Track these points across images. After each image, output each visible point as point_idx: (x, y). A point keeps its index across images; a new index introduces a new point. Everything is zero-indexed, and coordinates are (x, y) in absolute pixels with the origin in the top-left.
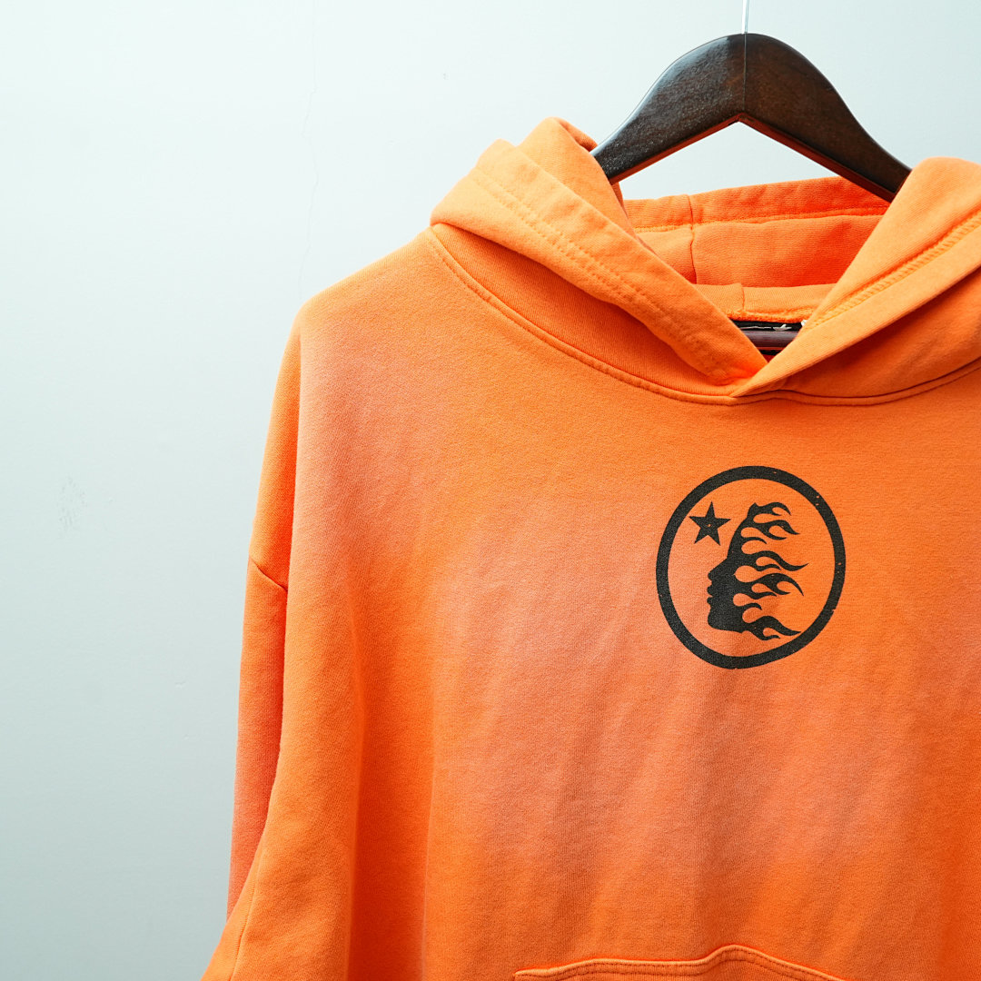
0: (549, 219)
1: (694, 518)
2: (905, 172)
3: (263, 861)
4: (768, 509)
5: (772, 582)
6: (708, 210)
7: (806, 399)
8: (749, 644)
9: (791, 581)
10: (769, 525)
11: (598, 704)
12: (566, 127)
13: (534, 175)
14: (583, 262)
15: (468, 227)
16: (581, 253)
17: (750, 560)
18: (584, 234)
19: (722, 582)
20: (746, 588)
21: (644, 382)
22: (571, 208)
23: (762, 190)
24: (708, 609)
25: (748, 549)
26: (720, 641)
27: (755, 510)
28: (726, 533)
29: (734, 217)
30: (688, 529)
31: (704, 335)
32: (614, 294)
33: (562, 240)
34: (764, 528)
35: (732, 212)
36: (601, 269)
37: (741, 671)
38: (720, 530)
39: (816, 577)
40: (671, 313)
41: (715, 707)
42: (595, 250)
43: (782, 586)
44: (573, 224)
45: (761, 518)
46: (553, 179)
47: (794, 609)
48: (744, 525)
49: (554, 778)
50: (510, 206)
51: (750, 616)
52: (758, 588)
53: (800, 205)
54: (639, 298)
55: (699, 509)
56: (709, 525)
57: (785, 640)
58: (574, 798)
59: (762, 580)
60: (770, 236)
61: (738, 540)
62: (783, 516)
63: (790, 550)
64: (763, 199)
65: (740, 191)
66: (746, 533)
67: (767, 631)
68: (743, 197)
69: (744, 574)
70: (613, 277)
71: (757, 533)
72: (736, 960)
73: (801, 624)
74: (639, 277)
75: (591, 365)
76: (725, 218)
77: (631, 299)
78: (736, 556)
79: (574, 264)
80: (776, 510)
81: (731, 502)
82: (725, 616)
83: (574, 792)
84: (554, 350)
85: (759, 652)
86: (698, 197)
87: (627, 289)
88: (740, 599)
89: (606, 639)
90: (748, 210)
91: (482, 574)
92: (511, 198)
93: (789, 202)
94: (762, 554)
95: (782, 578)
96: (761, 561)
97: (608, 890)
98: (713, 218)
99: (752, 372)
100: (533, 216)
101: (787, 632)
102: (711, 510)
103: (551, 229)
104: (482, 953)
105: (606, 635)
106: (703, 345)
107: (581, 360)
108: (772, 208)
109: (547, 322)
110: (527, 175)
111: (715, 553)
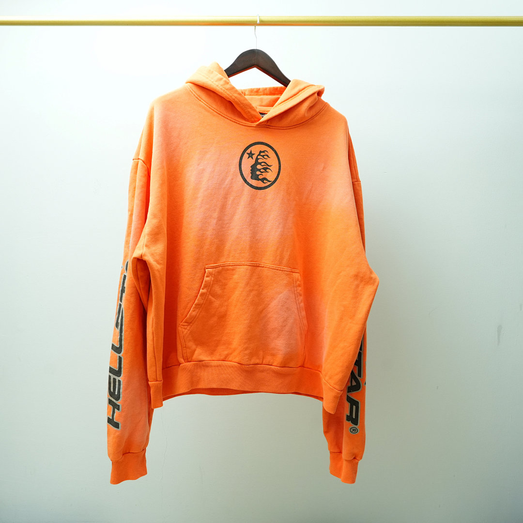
0: (216, 81)
1: (247, 153)
2: (290, 81)
3: (147, 229)
4: (264, 152)
5: (265, 169)
6: (247, 93)
7: (271, 127)
8: (260, 184)
9: (269, 169)
10: (264, 156)
11: (226, 197)
12: (218, 64)
13: (212, 72)
14: (224, 91)
15: (197, 83)
16: (224, 89)
17: (260, 164)
18: (224, 85)
19: (254, 168)
20: (259, 170)
21: (236, 121)
22: (221, 79)
23: (259, 89)
24: (251, 175)
25: (260, 161)
26: (254, 183)
27: (261, 152)
28: (254, 157)
29: (253, 95)
30: (246, 155)
31: (249, 110)
32: (230, 98)
33: (219, 86)
34: (263, 156)
35: (252, 94)
36: (228, 93)
37: (259, 191)
38: (253, 156)
39: (274, 168)
40: (242, 104)
41: (252, 199)
42: (227, 88)
43: (267, 170)
44: (222, 82)
45: (262, 154)
46: (217, 73)
47: (271, 176)
48: (258, 155)
49: (216, 215)
50: (207, 78)
51: (260, 177)
52: (262, 170)
53: (268, 93)
54: (236, 100)
55: (249, 151)
56: (251, 155)
57: (269, 183)
58: (220, 221)
59: (263, 169)
60: (261, 99)
61: (257, 159)
62: (267, 154)
63: (269, 162)
64: (259, 91)
65: (254, 89)
66: (259, 157)
67: (265, 181)
68: (255, 90)
69: (259, 167)
70: (231, 94)
71: (261, 157)
72: (261, 267)
73: (272, 179)
74: (236, 95)
75: (224, 117)
76: (250, 95)
77: (234, 100)
78: (257, 163)
79: (222, 91)
80: (265, 152)
81: (255, 150)
82: (254, 176)
83: (220, 219)
84: (215, 113)
85: (263, 186)
86: (244, 90)
87: (233, 97)
88: (258, 173)
89: (227, 181)
90: (256, 93)
91: (198, 165)
92: (207, 77)
93: (266, 92)
94: (263, 162)
95: (267, 168)
96: (263, 164)
97: (228, 246)
98: (248, 95)
99: (260, 120)
100: (213, 81)
101: (270, 181)
102: (251, 151)
103: (217, 83)
104: (198, 260)
105: (228, 180)
106: (249, 112)
107: (222, 116)
108: (262, 93)
109: (214, 106)
110: (210, 72)
111: (252, 161)
